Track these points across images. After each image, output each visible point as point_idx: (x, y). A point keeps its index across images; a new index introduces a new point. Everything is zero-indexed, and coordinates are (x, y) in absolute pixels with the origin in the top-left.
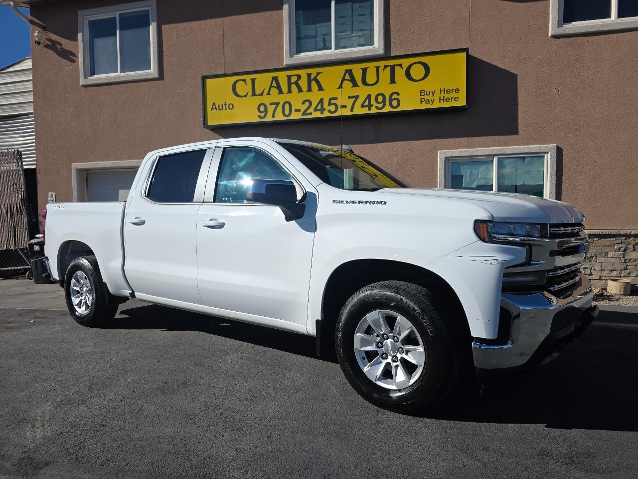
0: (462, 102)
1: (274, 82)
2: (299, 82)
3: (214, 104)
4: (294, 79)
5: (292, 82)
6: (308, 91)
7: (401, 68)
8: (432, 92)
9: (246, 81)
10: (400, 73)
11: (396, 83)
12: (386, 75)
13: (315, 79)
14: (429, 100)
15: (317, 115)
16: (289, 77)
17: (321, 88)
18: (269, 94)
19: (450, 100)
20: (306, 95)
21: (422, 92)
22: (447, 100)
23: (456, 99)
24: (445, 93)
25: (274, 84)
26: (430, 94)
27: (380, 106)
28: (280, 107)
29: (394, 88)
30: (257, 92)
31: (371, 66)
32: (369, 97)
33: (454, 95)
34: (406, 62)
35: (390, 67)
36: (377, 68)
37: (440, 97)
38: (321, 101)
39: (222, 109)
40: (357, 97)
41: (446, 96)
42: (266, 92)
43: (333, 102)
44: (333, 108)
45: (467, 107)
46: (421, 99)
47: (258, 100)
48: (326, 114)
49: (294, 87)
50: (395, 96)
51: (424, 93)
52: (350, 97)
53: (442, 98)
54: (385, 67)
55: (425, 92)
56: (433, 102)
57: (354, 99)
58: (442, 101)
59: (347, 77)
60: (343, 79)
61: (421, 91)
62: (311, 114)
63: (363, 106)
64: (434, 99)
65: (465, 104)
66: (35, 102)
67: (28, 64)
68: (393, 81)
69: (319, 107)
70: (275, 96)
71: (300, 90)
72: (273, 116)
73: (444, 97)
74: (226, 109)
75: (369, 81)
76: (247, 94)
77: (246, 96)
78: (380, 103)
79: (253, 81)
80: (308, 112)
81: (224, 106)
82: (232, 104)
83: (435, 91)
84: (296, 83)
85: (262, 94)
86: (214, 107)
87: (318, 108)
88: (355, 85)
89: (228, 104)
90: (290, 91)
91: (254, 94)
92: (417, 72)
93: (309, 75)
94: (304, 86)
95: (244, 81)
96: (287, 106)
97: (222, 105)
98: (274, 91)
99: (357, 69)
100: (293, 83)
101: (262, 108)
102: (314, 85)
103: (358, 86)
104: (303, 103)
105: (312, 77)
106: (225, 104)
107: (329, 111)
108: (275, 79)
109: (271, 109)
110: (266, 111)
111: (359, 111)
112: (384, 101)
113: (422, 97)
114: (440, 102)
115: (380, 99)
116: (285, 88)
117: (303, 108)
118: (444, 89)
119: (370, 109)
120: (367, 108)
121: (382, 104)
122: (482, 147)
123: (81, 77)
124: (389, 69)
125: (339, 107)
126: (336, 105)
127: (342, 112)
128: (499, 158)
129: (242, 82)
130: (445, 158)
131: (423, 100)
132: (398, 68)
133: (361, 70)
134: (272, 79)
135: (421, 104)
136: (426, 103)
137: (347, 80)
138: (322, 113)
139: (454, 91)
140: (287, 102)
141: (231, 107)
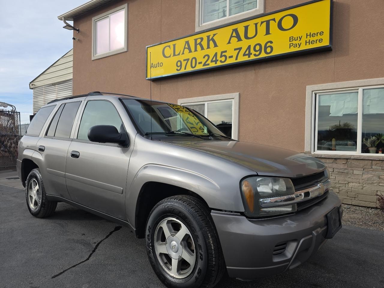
0: (326, 43)
1: (186, 44)
2: (202, 43)
3: (152, 64)
4: (199, 41)
5: (198, 43)
6: (207, 49)
7: (274, 22)
8: (299, 37)
9: (171, 46)
10: (273, 26)
11: (270, 34)
12: (262, 29)
13: (213, 39)
14: (296, 44)
15: (213, 65)
16: (196, 40)
17: (216, 45)
18: (183, 53)
19: (315, 42)
20: (206, 52)
21: (291, 39)
22: (313, 42)
23: (321, 41)
24: (310, 37)
25: (187, 46)
26: (297, 40)
27: (257, 53)
28: (190, 61)
29: (268, 38)
30: (176, 53)
31: (251, 23)
32: (249, 47)
33: (319, 37)
34: (278, 16)
35: (265, 23)
36: (256, 24)
37: (306, 41)
38: (216, 55)
39: (156, 67)
40: (240, 49)
41: (312, 39)
42: (181, 53)
43: (223, 54)
44: (223, 59)
45: (330, 46)
46: (290, 44)
47: (176, 58)
48: (219, 64)
49: (198, 46)
50: (269, 44)
52: (235, 50)
53: (308, 41)
54: (262, 23)
55: (294, 39)
56: (300, 46)
57: (238, 50)
59: (234, 34)
60: (232, 36)
61: (290, 37)
62: (208, 64)
63: (244, 55)
64: (301, 43)
65: (328, 44)
66: (74, 73)
68: (268, 32)
69: (214, 59)
70: (188, 55)
71: (202, 48)
72: (185, 69)
73: (309, 40)
75: (249, 35)
76: (170, 56)
77: (170, 57)
78: (257, 51)
79: (174, 45)
80: (207, 63)
82: (162, 63)
83: (302, 36)
85: (179, 54)
86: (152, 66)
88: (239, 39)
89: (160, 63)
90: (196, 50)
91: (174, 55)
92: (288, 22)
93: (208, 37)
94: (205, 46)
95: (169, 46)
96: (194, 60)
97: (157, 64)
98: (187, 51)
99: (241, 28)
102: (211, 43)
103: (242, 40)
104: (204, 57)
105: (211, 38)
106: (158, 63)
107: (221, 61)
108: (187, 42)
109: (184, 63)
110: (181, 65)
111: (242, 59)
112: (260, 50)
114: (306, 45)
115: (258, 48)
116: (193, 49)
117: (204, 61)
118: (310, 33)
119: (249, 57)
120: (248, 56)
121: (259, 52)
122: (347, 81)
123: (92, 56)
124: (264, 24)
125: (228, 57)
126: (225, 56)
127: (229, 61)
128: (363, 90)
129: (168, 48)
130: (313, 91)
131: (291, 45)
132: (272, 22)
133: (244, 28)
134: (185, 43)
135: (290, 48)
136: (294, 47)
137: (234, 37)
138: (216, 63)
139: (319, 34)
140: (194, 58)
141: (161, 65)
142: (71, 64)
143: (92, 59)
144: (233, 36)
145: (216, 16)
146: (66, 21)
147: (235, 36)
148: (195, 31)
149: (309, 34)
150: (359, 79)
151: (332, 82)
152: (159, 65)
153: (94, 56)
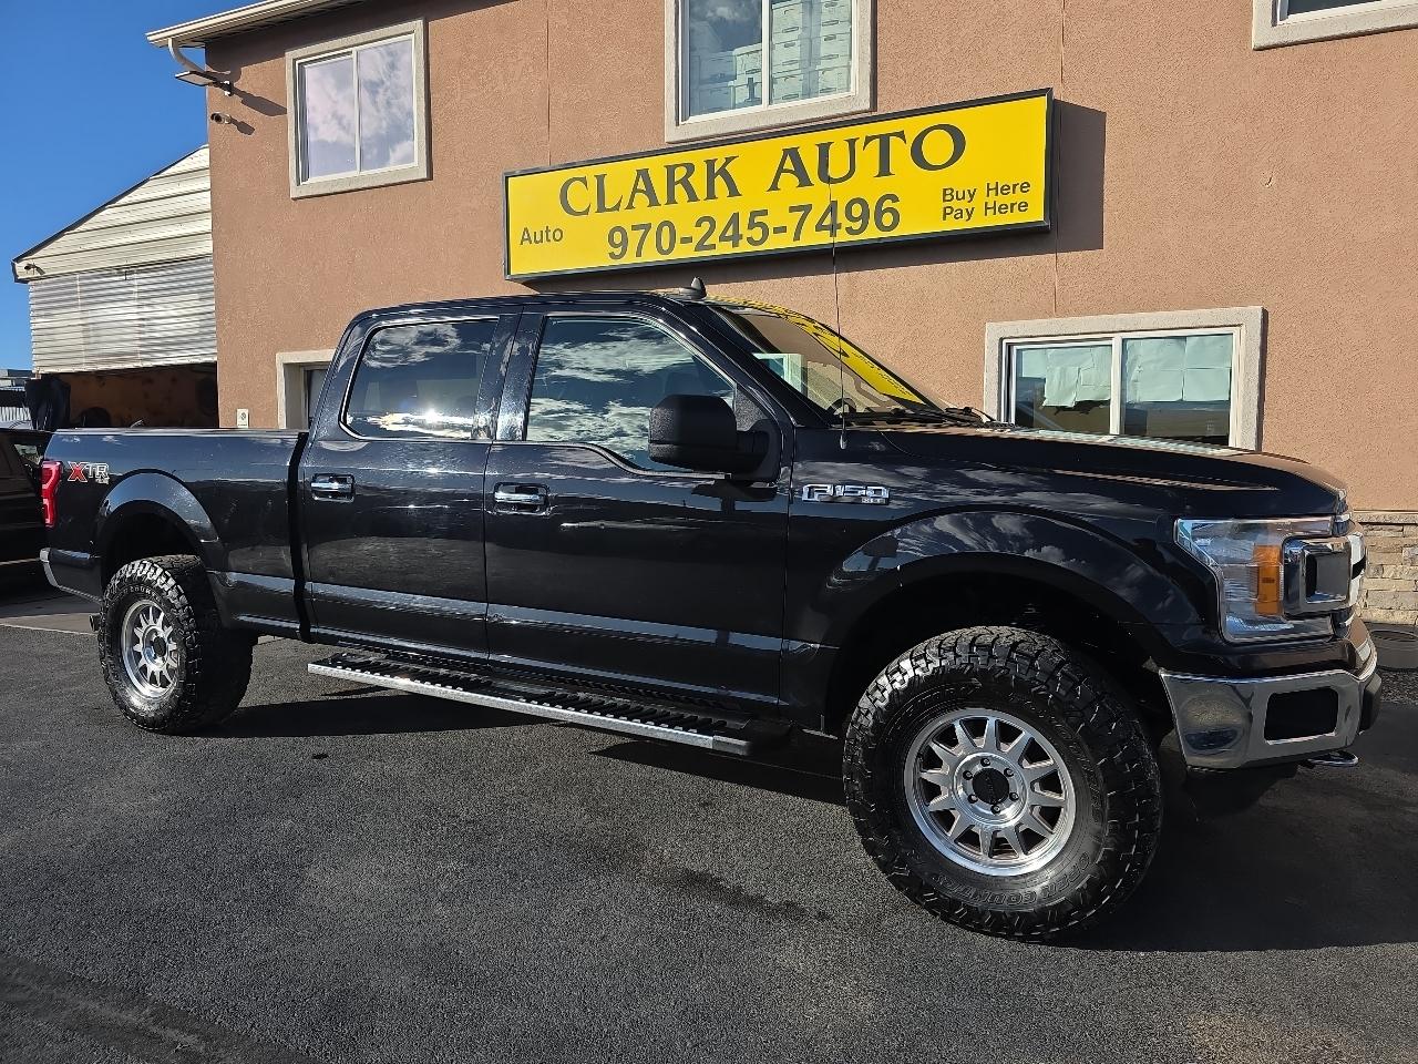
0: (1036, 214)
1: (641, 179)
2: (689, 179)
3: (526, 229)
4: (680, 173)
5: (676, 179)
6: (707, 198)
7: (901, 140)
8: (969, 191)
9: (588, 179)
10: (900, 152)
11: (890, 174)
12: (869, 157)
13: (724, 173)
14: (962, 211)
15: (725, 249)
16: (671, 170)
17: (734, 192)
18: (630, 206)
19: (1009, 210)
20: (704, 207)
21: (947, 194)
22: (1002, 209)
23: (1023, 206)
24: (997, 194)
25: (641, 185)
26: (964, 198)
27: (857, 226)
28: (652, 234)
30: (608, 204)
31: (838, 137)
32: (832, 208)
33: (1018, 197)
34: (913, 126)
35: (878, 140)
36: (852, 143)
37: (986, 204)
38: (735, 219)
39: (541, 241)
40: (807, 209)
41: (1001, 200)
42: (625, 203)
43: (757, 219)
44: (757, 233)
45: (1046, 224)
46: (945, 208)
47: (609, 220)
48: (745, 248)
49: (679, 189)
50: (888, 204)
51: (950, 194)
52: (792, 209)
53: (990, 205)
54: (868, 140)
55: (954, 194)
56: (970, 216)
57: (802, 213)
58: (990, 212)
59: (789, 165)
60: (781, 170)
61: (945, 190)
62: (713, 247)
63: (820, 227)
64: (973, 209)
65: (1041, 218)
66: (214, 232)
67: (202, 158)
68: (884, 170)
69: (730, 233)
70: (643, 212)
71: (693, 197)
72: (639, 254)
73: (995, 203)
74: (548, 241)
75: (833, 172)
76: (588, 210)
77: (586, 212)
78: (856, 220)
79: (600, 179)
80: (707, 243)
81: (545, 234)
82: (560, 230)
83: (975, 190)
84: (685, 182)
85: (617, 208)
86: (526, 237)
87: (727, 235)
88: (804, 181)
89: (552, 229)
90: (671, 200)
91: (601, 208)
92: (938, 147)
93: (710, 164)
94: (701, 191)
95: (584, 180)
96: (666, 229)
97: (541, 232)
98: (641, 199)
99: (808, 147)
100: (678, 182)
101: (618, 237)
102: (719, 181)
103: (812, 185)
104: (698, 224)
105: (717, 167)
106: (547, 231)
107: (750, 240)
108: (643, 174)
109: (634, 237)
110: (624, 243)
111: (812, 238)
112: (865, 217)
113: (948, 204)
114: (986, 214)
115: (857, 210)
116: (662, 195)
117: (698, 234)
118: (997, 184)
119: (833, 234)
120: (829, 232)
121: (860, 222)
122: (1085, 315)
123: (292, 182)
124: (875, 144)
125: (771, 231)
126: (762, 225)
127: (776, 243)
128: (1124, 340)
129: (578, 183)
130: (1002, 339)
131: (948, 211)
132: (895, 141)
133: (817, 148)
134: (636, 173)
135: (944, 219)
136: (955, 217)
137: (788, 171)
138: (735, 245)
139: (1018, 187)
140: (666, 223)
141: (558, 235)
143: (293, 194)
144: (784, 167)
146: (183, 51)
147: (792, 168)
148: (664, 138)
149: (992, 186)
150: (1113, 312)
151: (1049, 317)
152: (550, 237)
153: (299, 184)
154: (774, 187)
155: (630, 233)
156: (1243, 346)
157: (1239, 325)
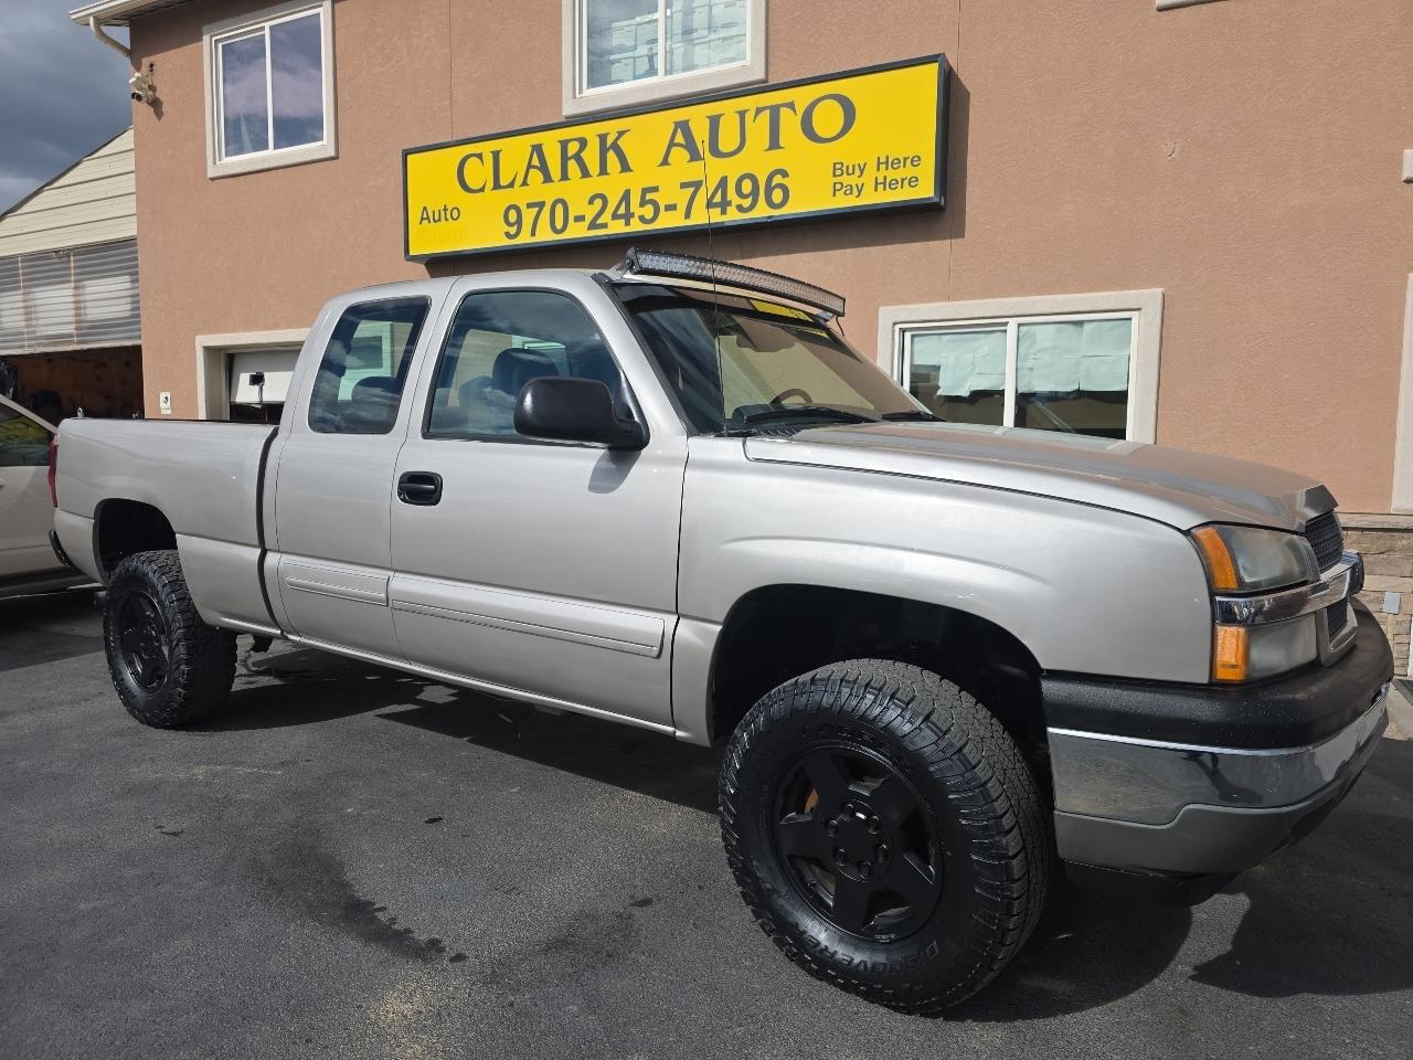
0: (926, 190)
1: (535, 155)
2: (582, 154)
3: (425, 208)
4: (573, 148)
5: (570, 155)
6: (600, 174)
7: (791, 111)
8: (859, 165)
9: (484, 155)
10: (790, 123)
11: (780, 148)
12: (759, 129)
13: (616, 147)
14: (851, 186)
15: (617, 228)
16: (564, 144)
17: (625, 167)
18: (525, 183)
19: (900, 185)
20: (596, 184)
21: (838, 169)
22: (892, 185)
23: (913, 181)
24: (887, 169)
25: (535, 161)
26: (853, 173)
28: (546, 210)
29: (776, 160)
30: (504, 181)
31: (728, 108)
32: (723, 183)
33: (908, 171)
34: (803, 96)
35: (768, 111)
36: (742, 114)
37: (876, 179)
38: (626, 196)
39: (439, 220)
40: (697, 185)
41: (891, 174)
42: (519, 180)
43: (649, 196)
44: (648, 211)
45: (937, 200)
46: (835, 184)
47: (505, 198)
48: (636, 226)
49: (572, 165)
50: (778, 179)
51: (840, 169)
52: (683, 185)
53: (880, 180)
54: (759, 111)
55: (844, 169)
56: (860, 192)
57: (692, 189)
58: (880, 187)
59: (680, 138)
60: (672, 144)
61: (835, 164)
62: (604, 226)
63: (710, 205)
64: (863, 185)
65: (932, 195)
66: (139, 215)
68: (774, 144)
69: (622, 210)
70: (538, 190)
71: (585, 173)
72: (533, 234)
73: (885, 178)
74: (446, 220)
75: (724, 146)
76: (484, 187)
77: (482, 190)
78: (746, 196)
79: (496, 155)
80: (600, 221)
81: (442, 212)
82: (457, 209)
83: (865, 164)
85: (511, 185)
86: (425, 216)
87: (619, 212)
88: (695, 156)
89: (449, 208)
90: (565, 177)
91: (497, 186)
92: (828, 119)
93: (603, 138)
94: (594, 167)
95: (480, 156)
96: (559, 207)
97: (439, 211)
98: (536, 176)
99: (698, 120)
100: (571, 158)
101: (513, 216)
102: (611, 156)
103: (703, 159)
104: (591, 201)
105: (609, 141)
106: (445, 210)
107: (642, 219)
108: (537, 149)
109: (529, 216)
110: (519, 222)
111: (701, 217)
112: (755, 193)
113: (837, 179)
114: (876, 190)
115: (747, 186)
116: (554, 167)
117: (590, 215)
118: (888, 157)
119: (724, 212)
120: (719, 209)
121: (751, 198)
122: (979, 298)
123: (210, 162)
124: (766, 115)
125: (662, 208)
126: (655, 204)
127: (668, 221)
128: (1019, 325)
129: (474, 160)
130: (895, 324)
131: (838, 186)
132: (785, 112)
133: (708, 121)
134: (530, 149)
135: (834, 195)
136: (845, 193)
137: (680, 145)
138: (628, 224)
139: (909, 161)
140: (559, 201)
141: (455, 214)
142: (129, 183)
143: (211, 173)
144: (676, 141)
145: (626, 65)
146: (104, 28)
147: (683, 142)
148: (561, 112)
149: (883, 159)
150: (1009, 295)
151: (944, 300)
152: (449, 217)
153: (215, 163)
154: (665, 162)
155: (525, 212)
156: (1143, 331)
157: (1139, 309)
